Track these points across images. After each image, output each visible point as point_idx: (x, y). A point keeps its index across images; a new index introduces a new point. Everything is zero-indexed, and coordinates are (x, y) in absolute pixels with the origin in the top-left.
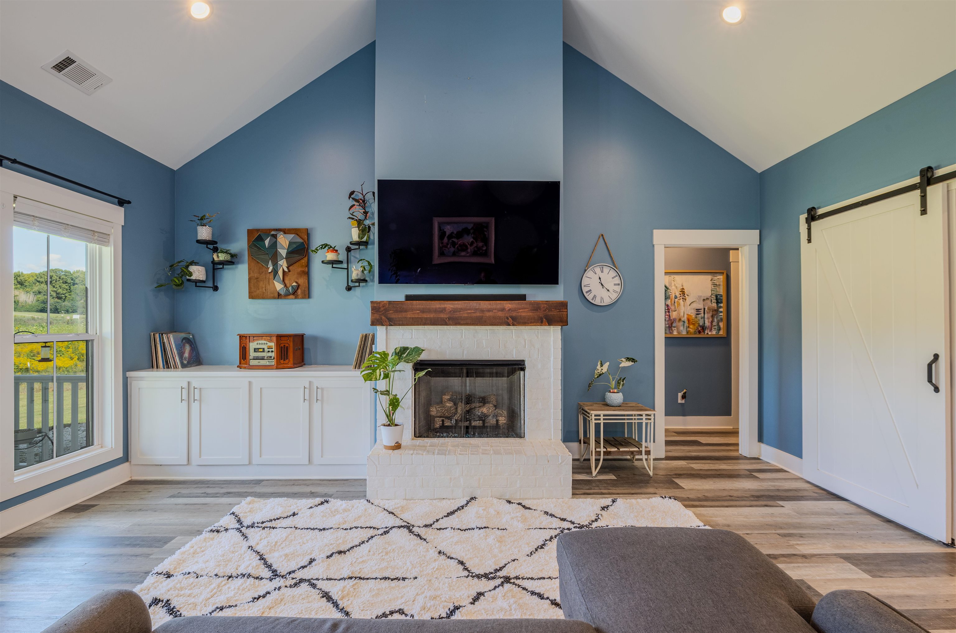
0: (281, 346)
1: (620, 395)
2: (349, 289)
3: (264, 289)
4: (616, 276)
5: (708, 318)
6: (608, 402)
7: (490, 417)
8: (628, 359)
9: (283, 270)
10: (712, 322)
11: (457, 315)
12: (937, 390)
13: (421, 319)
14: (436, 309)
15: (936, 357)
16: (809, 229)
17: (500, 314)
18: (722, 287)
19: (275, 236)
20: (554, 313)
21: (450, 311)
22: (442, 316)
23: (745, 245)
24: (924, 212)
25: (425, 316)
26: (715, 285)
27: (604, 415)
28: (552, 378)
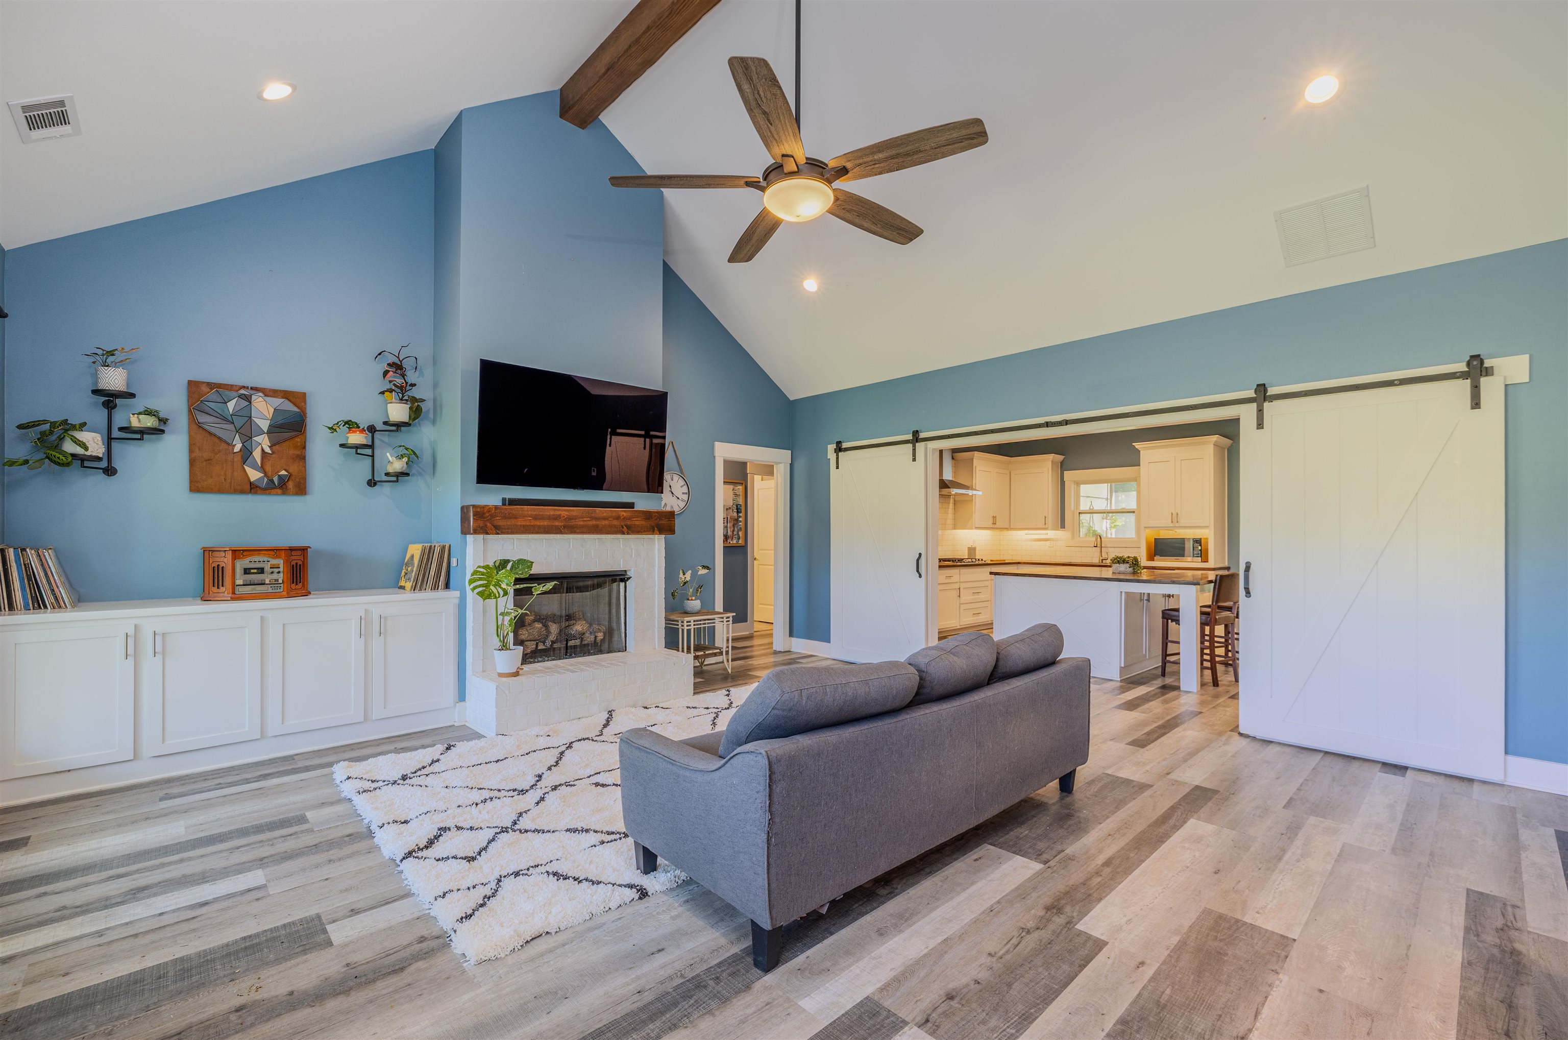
0: (292, 563)
1: (698, 601)
2: (372, 483)
3: (223, 478)
4: (684, 485)
5: (730, 528)
6: (689, 609)
7: (587, 635)
8: (704, 567)
9: (263, 450)
10: (733, 531)
11: (572, 523)
12: (920, 576)
13: (534, 526)
14: (550, 516)
15: (920, 555)
16: (837, 458)
17: (616, 522)
18: (741, 497)
19: (248, 399)
20: (664, 522)
21: (566, 519)
22: (557, 523)
23: (781, 463)
24: (914, 460)
25: (538, 523)
26: (736, 495)
27: (694, 621)
28: (657, 587)
